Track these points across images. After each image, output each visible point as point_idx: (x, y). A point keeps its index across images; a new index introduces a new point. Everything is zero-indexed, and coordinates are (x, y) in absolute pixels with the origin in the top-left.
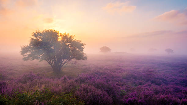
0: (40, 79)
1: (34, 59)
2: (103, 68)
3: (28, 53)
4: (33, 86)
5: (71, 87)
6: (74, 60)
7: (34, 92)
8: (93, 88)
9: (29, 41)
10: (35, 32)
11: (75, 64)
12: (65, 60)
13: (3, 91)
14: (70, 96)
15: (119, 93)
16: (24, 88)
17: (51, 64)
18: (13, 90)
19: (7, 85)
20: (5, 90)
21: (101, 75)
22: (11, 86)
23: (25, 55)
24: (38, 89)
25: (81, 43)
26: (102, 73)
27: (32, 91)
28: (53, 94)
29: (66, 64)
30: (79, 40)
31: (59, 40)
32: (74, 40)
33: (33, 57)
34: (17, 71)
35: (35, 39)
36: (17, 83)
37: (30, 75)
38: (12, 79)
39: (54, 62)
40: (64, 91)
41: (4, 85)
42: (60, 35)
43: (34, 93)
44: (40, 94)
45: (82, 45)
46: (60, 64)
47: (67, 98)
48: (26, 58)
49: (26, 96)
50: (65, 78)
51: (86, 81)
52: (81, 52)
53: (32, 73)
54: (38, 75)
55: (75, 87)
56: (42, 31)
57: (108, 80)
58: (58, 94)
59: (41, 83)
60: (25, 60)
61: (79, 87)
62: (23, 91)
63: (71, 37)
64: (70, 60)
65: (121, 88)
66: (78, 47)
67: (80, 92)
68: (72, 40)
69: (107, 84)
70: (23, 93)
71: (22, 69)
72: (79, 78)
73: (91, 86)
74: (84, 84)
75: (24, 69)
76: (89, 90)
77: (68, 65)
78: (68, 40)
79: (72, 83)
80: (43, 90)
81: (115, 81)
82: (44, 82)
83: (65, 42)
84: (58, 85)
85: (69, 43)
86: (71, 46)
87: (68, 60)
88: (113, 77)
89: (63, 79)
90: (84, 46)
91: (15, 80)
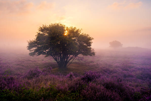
0: (45, 76)
1: (39, 55)
2: (113, 66)
3: (35, 48)
4: (39, 83)
5: (78, 86)
6: (80, 55)
7: (39, 89)
8: (103, 87)
9: (36, 36)
10: (42, 27)
11: (81, 59)
12: (71, 55)
13: (10, 86)
14: (77, 95)
15: (132, 96)
16: (30, 84)
17: (56, 60)
18: (20, 86)
19: (15, 80)
20: (12, 86)
21: (111, 74)
22: (18, 81)
23: (31, 50)
24: (43, 86)
25: (88, 37)
26: (112, 71)
27: (38, 87)
28: (59, 92)
29: (72, 59)
30: (86, 34)
31: (65, 34)
32: (81, 34)
33: (39, 51)
34: (23, 66)
35: (42, 34)
36: (24, 79)
37: (36, 71)
38: (19, 74)
39: (59, 58)
40: (70, 89)
41: (11, 79)
42: (67, 29)
44: (45, 91)
45: (90, 39)
46: (66, 60)
47: (73, 97)
49: (32, 92)
50: (71, 76)
51: (95, 80)
52: (89, 47)
53: (38, 69)
54: (44, 71)
55: (82, 86)
56: (48, 26)
57: (119, 80)
58: (64, 92)
59: (47, 80)
60: (31, 56)
61: (87, 86)
62: (29, 87)
63: (77, 31)
64: (76, 56)
65: (136, 90)
66: (85, 42)
67: (87, 92)
68: (79, 34)
69: (118, 84)
70: (29, 89)
71: (28, 65)
72: (86, 76)
73: (99, 85)
74: (92, 82)
75: (30, 64)
76: (98, 90)
77: (74, 61)
78: (75, 34)
79: (79, 81)
80: (48, 87)
81: (128, 81)
82: (49, 78)
83: (72, 36)
84: (64, 83)
85: (75, 37)
86: (78, 41)
87: (74, 56)
88: (125, 76)
89: (69, 76)
90: (92, 40)
91: (21, 75)
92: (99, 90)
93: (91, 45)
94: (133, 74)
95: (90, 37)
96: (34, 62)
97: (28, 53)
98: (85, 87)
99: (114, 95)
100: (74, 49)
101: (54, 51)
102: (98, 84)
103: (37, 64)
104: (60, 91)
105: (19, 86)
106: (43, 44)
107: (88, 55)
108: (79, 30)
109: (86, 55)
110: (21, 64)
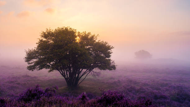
0: (49, 97)
1: (41, 69)
2: (140, 83)
3: (35, 60)
6: (96, 70)
10: (45, 31)
11: (97, 75)
12: (84, 69)
17: (64, 76)
19: (6, 103)
21: (137, 94)
22: (11, 105)
23: (30, 62)
25: (106, 45)
26: (138, 91)
29: (86, 75)
30: (104, 42)
31: (78, 41)
32: (97, 41)
33: (41, 64)
34: (19, 84)
35: (45, 41)
36: (19, 102)
37: (36, 91)
38: (13, 96)
39: (68, 73)
41: (2, 103)
42: (78, 35)
45: (109, 48)
46: (77, 75)
48: (32, 66)
50: (84, 97)
51: (115, 102)
52: (107, 59)
53: (39, 88)
54: (47, 90)
56: (54, 30)
57: (148, 102)
59: (51, 103)
60: (30, 70)
63: (92, 37)
64: (90, 70)
66: (102, 52)
68: (95, 41)
71: (26, 82)
72: (104, 98)
74: (112, 106)
75: (28, 82)
77: (88, 77)
78: (89, 42)
79: (94, 104)
81: (159, 103)
82: (55, 101)
83: (85, 44)
85: (90, 45)
86: (93, 50)
87: (88, 70)
88: (156, 97)
89: (81, 98)
90: (112, 50)
91: (16, 96)
93: (110, 56)
94: (167, 94)
95: (109, 45)
96: (34, 79)
97: (26, 67)
100: (88, 61)
101: (61, 64)
103: (39, 81)
106: (47, 54)
107: (106, 69)
108: (94, 36)
109: (104, 69)
110: (15, 82)
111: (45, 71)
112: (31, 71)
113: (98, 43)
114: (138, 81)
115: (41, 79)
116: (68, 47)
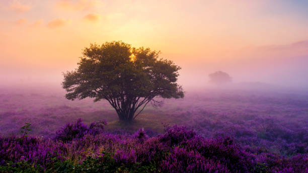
0: (95, 135)
1: (85, 97)
3: (76, 86)
4: (83, 149)
5: (154, 153)
6: (157, 98)
7: (83, 160)
8: (198, 155)
10: (89, 47)
11: (159, 105)
12: (141, 98)
13: (30, 156)
14: (151, 170)
15: (252, 170)
16: (66, 151)
17: (115, 107)
18: (48, 155)
19: (39, 143)
21: (213, 130)
22: (45, 146)
23: (70, 89)
24: (91, 154)
25: (171, 65)
26: (214, 126)
27: (81, 157)
29: (144, 105)
30: (168, 60)
32: (158, 60)
33: (84, 92)
34: (54, 118)
35: (89, 60)
36: (55, 141)
37: (78, 127)
38: (47, 133)
39: (120, 103)
40: (139, 159)
41: (33, 143)
42: (133, 52)
43: (84, 162)
44: (95, 163)
45: (174, 69)
46: (132, 105)
48: (72, 94)
49: (70, 166)
50: (142, 135)
51: (184, 141)
52: (172, 83)
53: (82, 122)
54: (92, 125)
55: (161, 153)
56: (101, 46)
58: (129, 165)
59: (97, 143)
60: (69, 99)
61: (169, 154)
62: (64, 157)
63: (152, 54)
64: (150, 99)
65: (258, 159)
66: (165, 74)
67: (171, 163)
68: (155, 60)
69: (227, 149)
70: (64, 160)
71: (64, 115)
72: (169, 135)
73: (193, 152)
74: (179, 146)
75: (67, 115)
76: (189, 160)
77: (147, 108)
78: (147, 61)
79: (155, 143)
80: (100, 156)
81: (243, 142)
82: (102, 140)
83: (143, 63)
84: (129, 148)
85: (149, 65)
86: (154, 72)
87: (147, 99)
88: (238, 134)
89: (138, 135)
90: (178, 71)
91: (52, 134)
92: (192, 159)
93: (176, 79)
94: (253, 129)
95: (175, 65)
96: (75, 111)
98: (167, 155)
99: (218, 169)
100: (146, 87)
101: (111, 91)
102: (191, 149)
104: (122, 164)
105: (46, 155)
106: (91, 78)
107: (171, 97)
108: (154, 52)
109: (168, 97)
110: (51, 114)
111: (89, 100)
112: (71, 100)
113: (160, 63)
114: (213, 113)
115: (84, 111)
116: (121, 68)
